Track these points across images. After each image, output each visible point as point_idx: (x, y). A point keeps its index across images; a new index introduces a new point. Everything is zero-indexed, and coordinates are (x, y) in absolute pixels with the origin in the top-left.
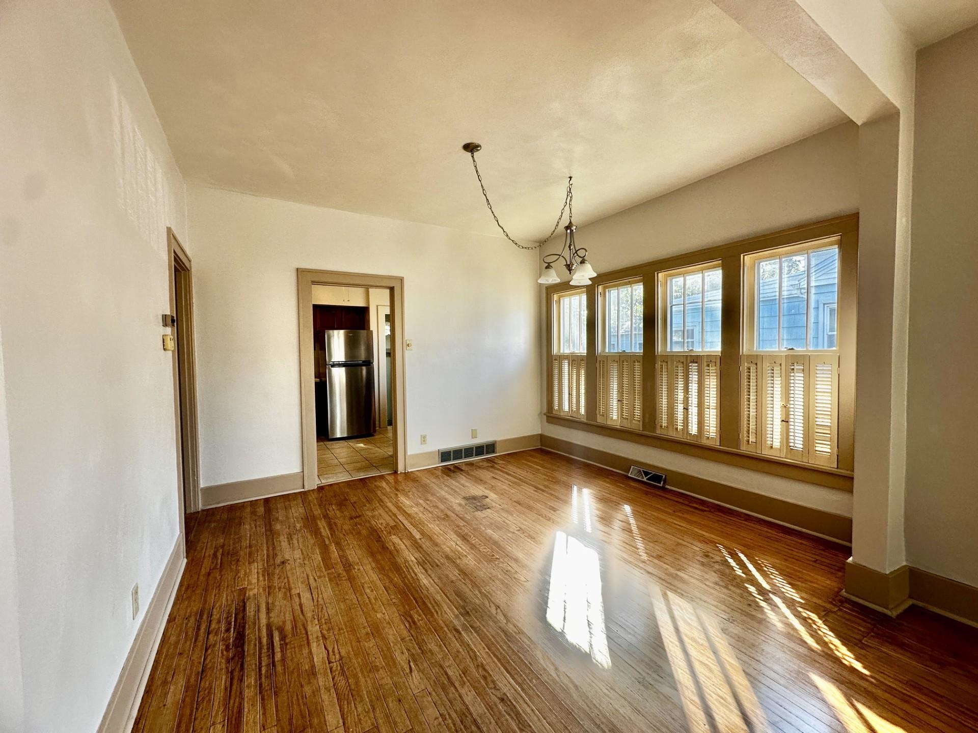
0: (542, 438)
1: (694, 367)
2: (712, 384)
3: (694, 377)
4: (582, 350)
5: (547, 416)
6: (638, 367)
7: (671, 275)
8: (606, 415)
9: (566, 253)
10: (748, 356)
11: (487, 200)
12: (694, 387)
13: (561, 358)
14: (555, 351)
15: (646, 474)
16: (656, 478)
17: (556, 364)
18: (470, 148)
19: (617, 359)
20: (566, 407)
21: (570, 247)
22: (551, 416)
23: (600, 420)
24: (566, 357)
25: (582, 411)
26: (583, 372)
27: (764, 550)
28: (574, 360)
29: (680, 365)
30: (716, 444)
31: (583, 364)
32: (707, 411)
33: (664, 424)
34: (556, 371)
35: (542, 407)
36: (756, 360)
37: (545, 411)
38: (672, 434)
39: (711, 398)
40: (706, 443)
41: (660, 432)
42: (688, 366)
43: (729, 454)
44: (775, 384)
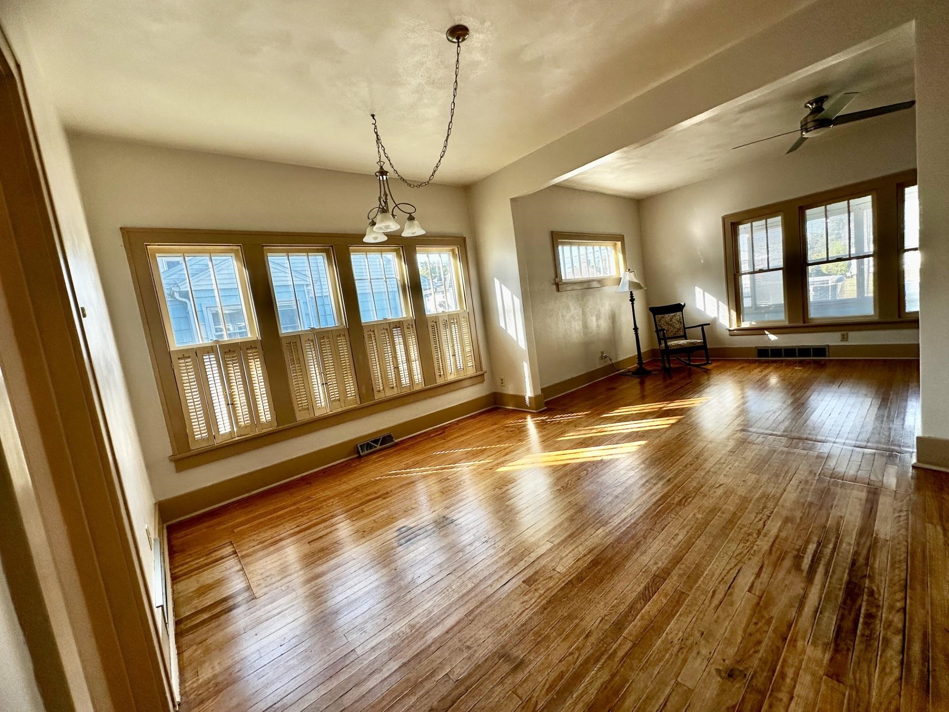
1: (396, 330)
2: (412, 341)
3: (399, 340)
5: (176, 461)
6: (343, 341)
8: (312, 406)
10: (431, 318)
12: (400, 348)
15: (376, 442)
16: (387, 439)
19: (312, 337)
20: (226, 427)
22: (189, 455)
23: (302, 417)
24: (210, 350)
25: (266, 418)
26: (255, 365)
28: (230, 351)
29: (385, 332)
30: (423, 387)
31: (254, 353)
32: (413, 364)
33: (380, 388)
36: (435, 319)
37: (169, 451)
39: (414, 353)
40: (417, 388)
41: (378, 397)
42: (391, 331)
43: (432, 389)
44: (444, 334)
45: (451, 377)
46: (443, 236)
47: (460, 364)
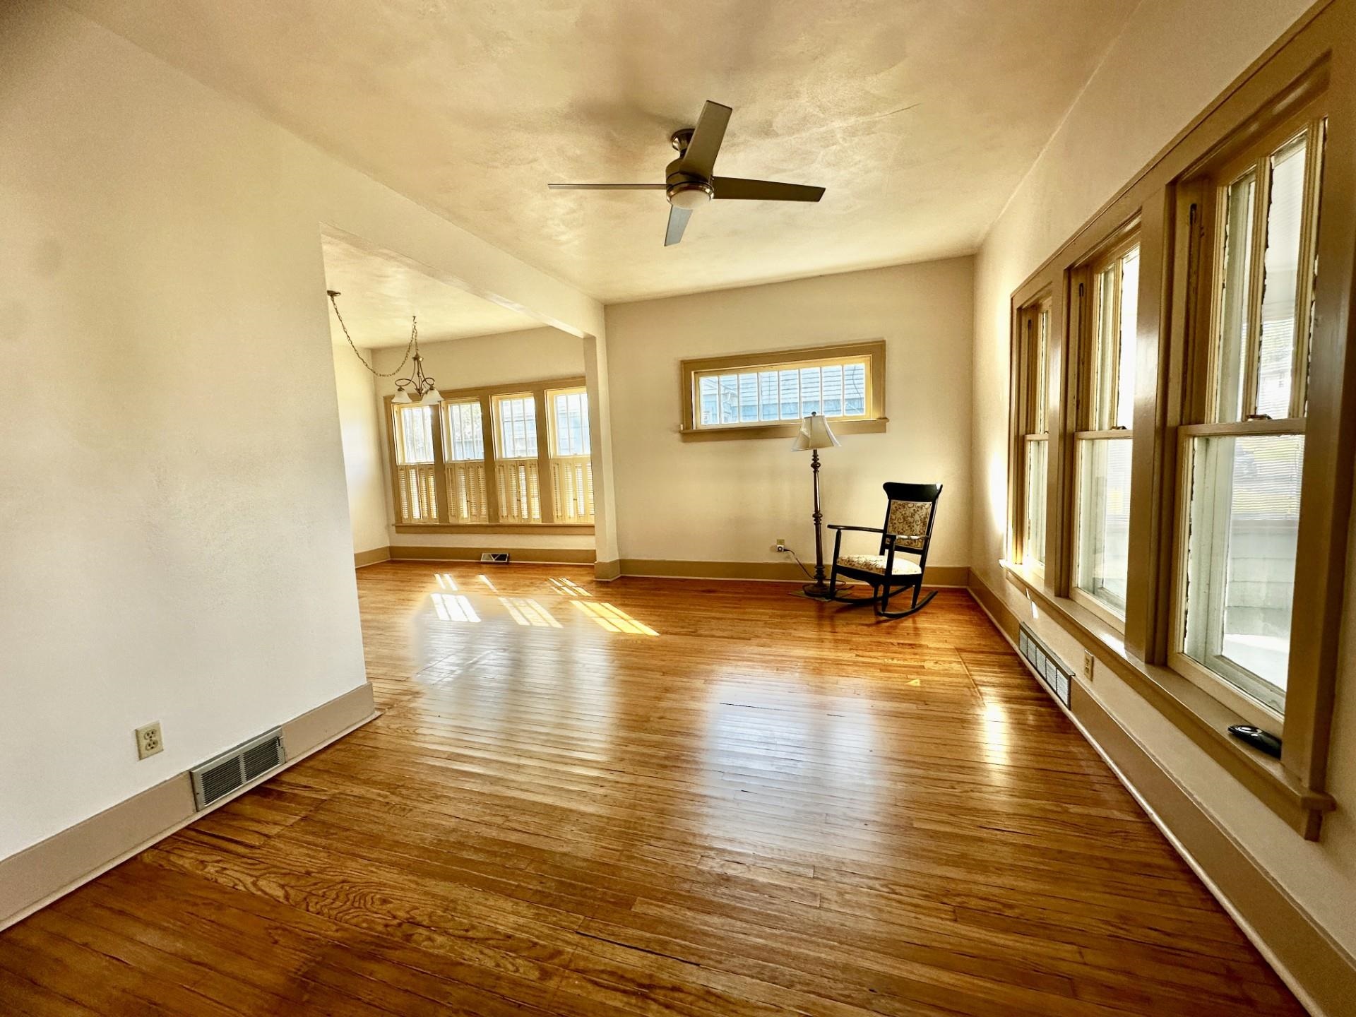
0: (392, 550)
1: (522, 468)
2: (534, 478)
3: (522, 476)
4: (430, 458)
5: (396, 527)
6: (481, 472)
7: (501, 399)
8: (457, 515)
9: (416, 379)
10: (554, 459)
11: (348, 337)
12: (523, 483)
13: (407, 468)
14: (400, 461)
15: (494, 556)
16: (503, 557)
17: (402, 474)
18: (332, 294)
19: (463, 466)
20: (416, 515)
21: (418, 374)
22: (402, 527)
23: (452, 521)
24: (413, 467)
25: (434, 515)
26: (431, 480)
27: (559, 575)
28: (421, 469)
29: (513, 468)
30: (540, 523)
31: (431, 472)
32: (532, 500)
33: (505, 514)
34: (403, 481)
35: (388, 519)
36: (558, 462)
37: (393, 521)
38: (511, 521)
39: (535, 490)
40: (533, 523)
41: (502, 521)
42: (518, 468)
43: (548, 528)
44: (569, 477)
45: (568, 522)
46: (574, 378)
47: (582, 512)
